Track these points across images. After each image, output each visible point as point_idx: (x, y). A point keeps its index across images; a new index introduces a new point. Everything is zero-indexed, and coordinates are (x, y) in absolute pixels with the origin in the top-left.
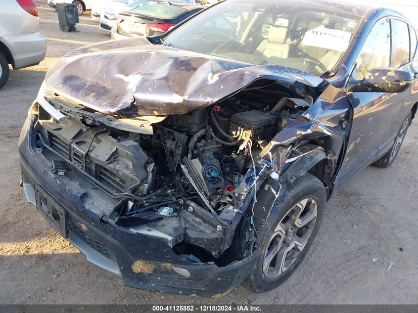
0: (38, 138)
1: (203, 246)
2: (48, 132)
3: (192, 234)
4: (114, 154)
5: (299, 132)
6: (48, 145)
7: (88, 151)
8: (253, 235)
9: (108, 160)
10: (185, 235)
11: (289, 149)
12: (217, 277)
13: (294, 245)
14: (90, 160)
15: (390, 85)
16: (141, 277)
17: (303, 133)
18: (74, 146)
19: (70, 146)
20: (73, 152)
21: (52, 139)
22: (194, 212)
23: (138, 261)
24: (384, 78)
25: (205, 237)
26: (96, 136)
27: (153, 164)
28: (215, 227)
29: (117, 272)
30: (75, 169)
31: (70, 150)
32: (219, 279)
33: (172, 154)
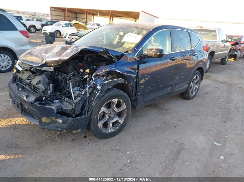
0: (15, 80)
1: (68, 112)
2: (19, 77)
3: (64, 108)
4: (39, 81)
5: (104, 70)
6: (19, 82)
7: (31, 81)
8: (87, 108)
9: (36, 84)
10: (62, 108)
11: (105, 77)
12: (72, 122)
13: (116, 120)
14: (31, 85)
15: (154, 55)
16: (45, 124)
17: (105, 70)
18: (26, 80)
19: (25, 81)
20: (26, 83)
21: (21, 80)
22: (67, 102)
23: (44, 118)
24: (151, 52)
25: (69, 108)
26: (34, 76)
27: (52, 84)
28: (72, 105)
29: (38, 123)
30: (26, 89)
31: (25, 83)
32: (72, 123)
33: (61, 81)
